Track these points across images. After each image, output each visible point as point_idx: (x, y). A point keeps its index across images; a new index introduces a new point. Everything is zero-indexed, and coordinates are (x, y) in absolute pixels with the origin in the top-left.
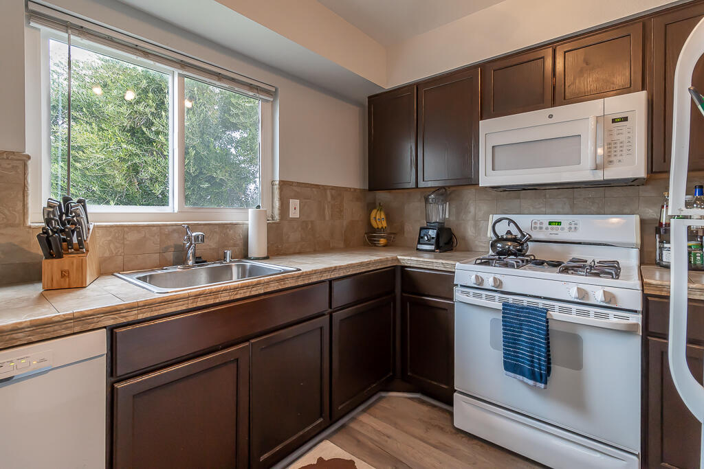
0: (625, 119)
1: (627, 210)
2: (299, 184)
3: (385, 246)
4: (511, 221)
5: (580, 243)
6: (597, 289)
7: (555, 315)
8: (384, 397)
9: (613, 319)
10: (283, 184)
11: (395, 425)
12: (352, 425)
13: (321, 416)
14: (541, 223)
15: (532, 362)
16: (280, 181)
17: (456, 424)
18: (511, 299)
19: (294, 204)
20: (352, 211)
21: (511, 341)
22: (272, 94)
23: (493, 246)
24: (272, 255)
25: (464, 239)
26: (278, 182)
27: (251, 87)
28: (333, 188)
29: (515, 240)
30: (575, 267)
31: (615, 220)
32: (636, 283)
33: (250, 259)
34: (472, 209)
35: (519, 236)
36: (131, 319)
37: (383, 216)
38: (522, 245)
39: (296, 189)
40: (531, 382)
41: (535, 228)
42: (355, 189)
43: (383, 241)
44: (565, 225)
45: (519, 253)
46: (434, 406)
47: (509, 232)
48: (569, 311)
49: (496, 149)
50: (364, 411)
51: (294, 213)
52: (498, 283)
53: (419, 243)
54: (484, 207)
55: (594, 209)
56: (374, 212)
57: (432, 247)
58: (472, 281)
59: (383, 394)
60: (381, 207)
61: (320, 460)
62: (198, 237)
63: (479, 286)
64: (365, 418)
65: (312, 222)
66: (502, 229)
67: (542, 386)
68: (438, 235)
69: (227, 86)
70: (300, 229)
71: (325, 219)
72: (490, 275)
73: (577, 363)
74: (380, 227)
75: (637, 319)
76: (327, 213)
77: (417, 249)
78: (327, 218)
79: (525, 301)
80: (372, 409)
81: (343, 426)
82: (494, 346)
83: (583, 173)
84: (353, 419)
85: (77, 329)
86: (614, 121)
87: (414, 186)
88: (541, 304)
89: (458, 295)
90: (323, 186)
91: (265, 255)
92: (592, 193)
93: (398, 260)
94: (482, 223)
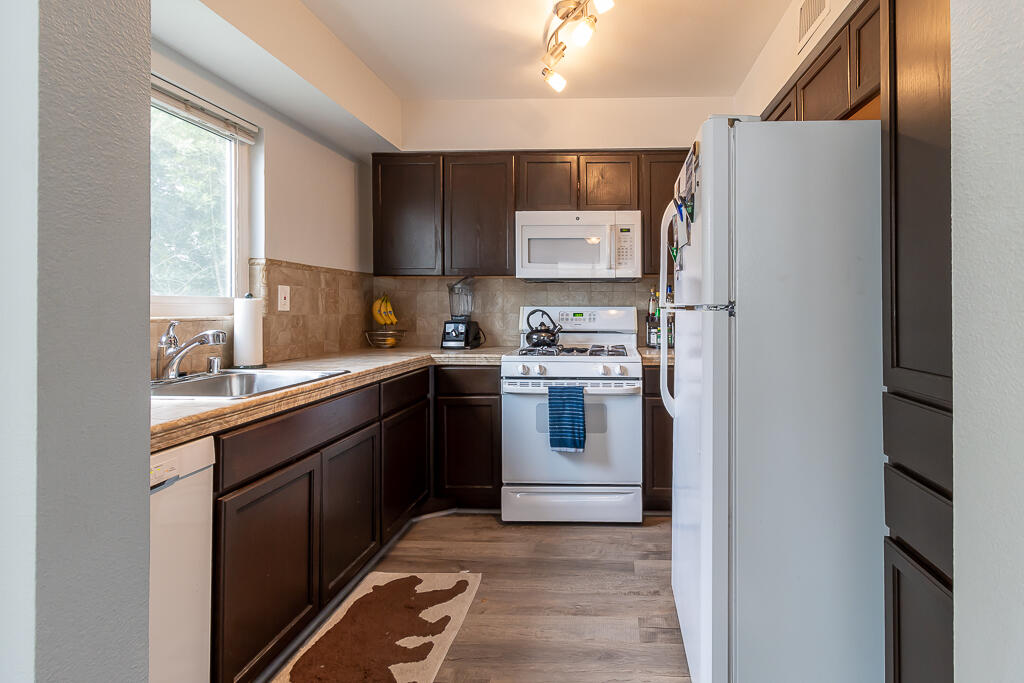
0: (628, 230)
1: (628, 303)
2: (289, 265)
3: (392, 347)
4: (544, 313)
5: (596, 332)
6: (615, 365)
7: (589, 389)
8: (416, 523)
9: (626, 387)
10: (271, 263)
11: (442, 539)
12: (393, 553)
13: (373, 540)
14: (567, 315)
15: (574, 433)
16: (268, 260)
17: (504, 519)
18: (554, 383)
19: (284, 291)
20: (349, 301)
21: (555, 420)
22: (254, 136)
23: (529, 338)
24: (272, 362)
25: (491, 334)
26: (264, 261)
27: (226, 122)
28: (328, 271)
29: (547, 331)
30: (597, 351)
31: (613, 312)
32: (638, 358)
33: (238, 368)
34: (500, 300)
35: (552, 327)
36: (232, 424)
37: (390, 309)
38: (554, 335)
39: (285, 270)
40: (573, 450)
41: (562, 319)
42: (352, 272)
43: (390, 341)
44: (586, 316)
45: (552, 343)
46: (475, 515)
47: (542, 324)
48: (598, 385)
49: (532, 242)
50: (400, 539)
51: (284, 305)
52: (543, 369)
53: (444, 339)
54: (513, 299)
55: (606, 301)
56: (377, 305)
57: (462, 344)
58: (519, 372)
59: (414, 520)
60: (387, 297)
61: (375, 588)
62: (218, 336)
63: (525, 377)
64: (404, 544)
65: (304, 316)
66: (536, 321)
67: (581, 450)
68: (467, 331)
69: (197, 119)
70: (290, 326)
71: (318, 313)
72: (535, 362)
73: (603, 428)
74: (388, 322)
75: (639, 384)
76: (321, 304)
77: (442, 347)
78: (321, 313)
79: (566, 383)
80: (409, 536)
81: (382, 559)
82: (540, 430)
83: (602, 270)
84: (392, 549)
85: (193, 436)
86: (622, 230)
87: (440, 273)
88: (577, 383)
89: (506, 387)
90: (316, 267)
91: (261, 363)
92: (605, 287)
93: (432, 359)
94: (511, 317)
